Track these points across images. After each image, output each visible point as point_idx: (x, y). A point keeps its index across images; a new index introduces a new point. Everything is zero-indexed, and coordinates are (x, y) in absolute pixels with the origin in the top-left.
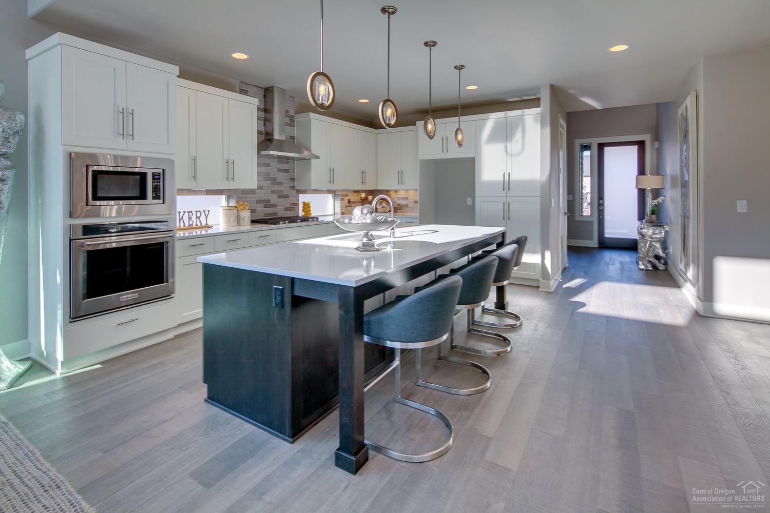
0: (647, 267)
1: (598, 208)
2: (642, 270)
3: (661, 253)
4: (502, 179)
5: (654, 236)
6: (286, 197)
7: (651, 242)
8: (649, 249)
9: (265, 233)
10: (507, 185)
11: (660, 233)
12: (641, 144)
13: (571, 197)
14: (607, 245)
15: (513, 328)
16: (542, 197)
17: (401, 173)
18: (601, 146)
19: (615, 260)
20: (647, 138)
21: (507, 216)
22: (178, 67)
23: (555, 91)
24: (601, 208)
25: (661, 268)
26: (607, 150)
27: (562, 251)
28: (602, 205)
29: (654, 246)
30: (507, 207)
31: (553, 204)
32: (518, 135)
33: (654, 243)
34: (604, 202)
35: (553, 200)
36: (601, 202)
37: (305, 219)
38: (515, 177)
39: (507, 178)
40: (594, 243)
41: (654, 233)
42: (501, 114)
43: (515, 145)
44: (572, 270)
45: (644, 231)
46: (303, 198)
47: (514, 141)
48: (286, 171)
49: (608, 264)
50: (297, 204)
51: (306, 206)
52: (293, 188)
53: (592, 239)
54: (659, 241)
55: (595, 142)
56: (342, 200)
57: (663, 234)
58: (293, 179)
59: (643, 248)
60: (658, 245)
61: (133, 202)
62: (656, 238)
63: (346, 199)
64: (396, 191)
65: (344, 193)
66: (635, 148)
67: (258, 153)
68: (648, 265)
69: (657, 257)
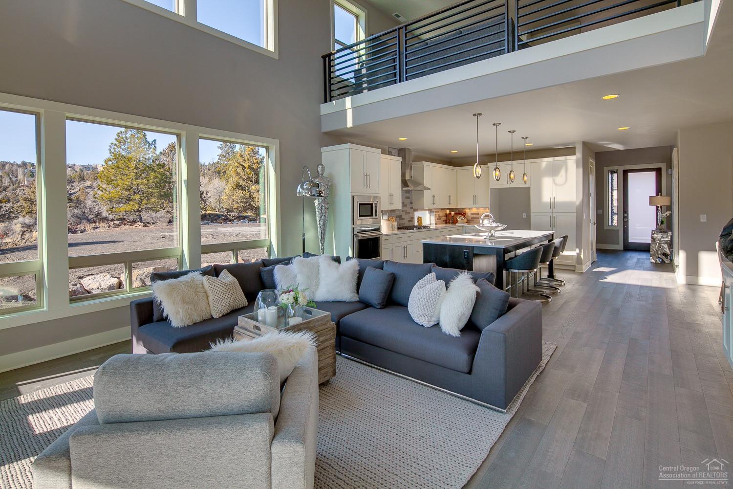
0: (656, 261)
1: (623, 220)
2: (653, 263)
3: (668, 252)
4: (549, 201)
5: (662, 239)
6: (409, 213)
7: (660, 244)
8: (659, 249)
9: (410, 234)
10: (553, 205)
11: (667, 237)
12: (658, 171)
13: (600, 212)
14: (630, 248)
15: (560, 285)
16: (577, 213)
17: (475, 197)
18: (626, 173)
19: (634, 257)
20: (663, 166)
21: (552, 225)
22: (381, 150)
23: (586, 145)
24: (626, 220)
25: (667, 262)
26: (631, 175)
27: (592, 249)
28: (627, 217)
29: (663, 247)
30: (552, 219)
31: (584, 217)
32: (563, 172)
33: (663, 245)
34: (628, 215)
35: (584, 214)
36: (626, 215)
37: (420, 227)
38: (558, 200)
39: (552, 200)
40: (620, 247)
41: (662, 237)
42: (551, 159)
43: (560, 179)
44: (600, 263)
45: (655, 236)
46: (417, 214)
47: (560, 175)
48: (408, 198)
49: (628, 259)
50: (413, 218)
51: (419, 219)
52: (412, 208)
53: (618, 244)
54: (666, 243)
55: (621, 169)
56: (436, 215)
57: (670, 238)
58: (411, 203)
59: (654, 248)
60: (666, 246)
61: (368, 218)
62: (664, 241)
63: (438, 214)
64: (470, 209)
65: (436, 211)
66: (654, 173)
67: (402, 188)
68: (657, 260)
69: (665, 255)
